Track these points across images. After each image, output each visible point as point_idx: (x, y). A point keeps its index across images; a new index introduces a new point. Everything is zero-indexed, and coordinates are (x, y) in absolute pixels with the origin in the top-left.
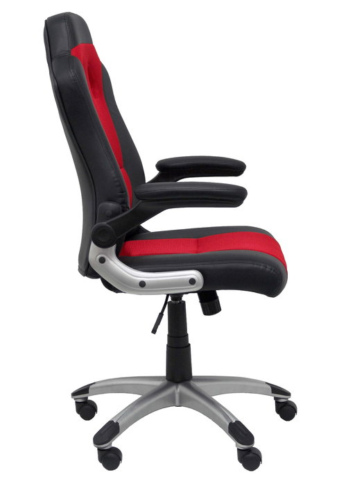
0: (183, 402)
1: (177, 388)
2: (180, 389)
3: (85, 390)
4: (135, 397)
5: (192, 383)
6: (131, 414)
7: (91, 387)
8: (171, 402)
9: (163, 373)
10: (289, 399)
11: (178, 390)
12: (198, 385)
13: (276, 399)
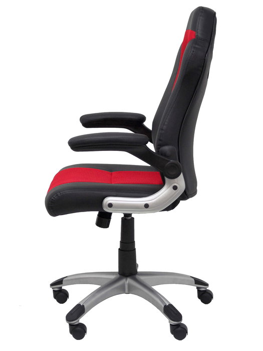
0: (130, 290)
1: (126, 280)
2: (129, 281)
3: (60, 282)
4: (95, 287)
5: (137, 277)
6: (93, 299)
7: (64, 279)
8: (122, 290)
9: (116, 269)
10: (207, 289)
11: (127, 282)
12: (142, 278)
13: (198, 288)
